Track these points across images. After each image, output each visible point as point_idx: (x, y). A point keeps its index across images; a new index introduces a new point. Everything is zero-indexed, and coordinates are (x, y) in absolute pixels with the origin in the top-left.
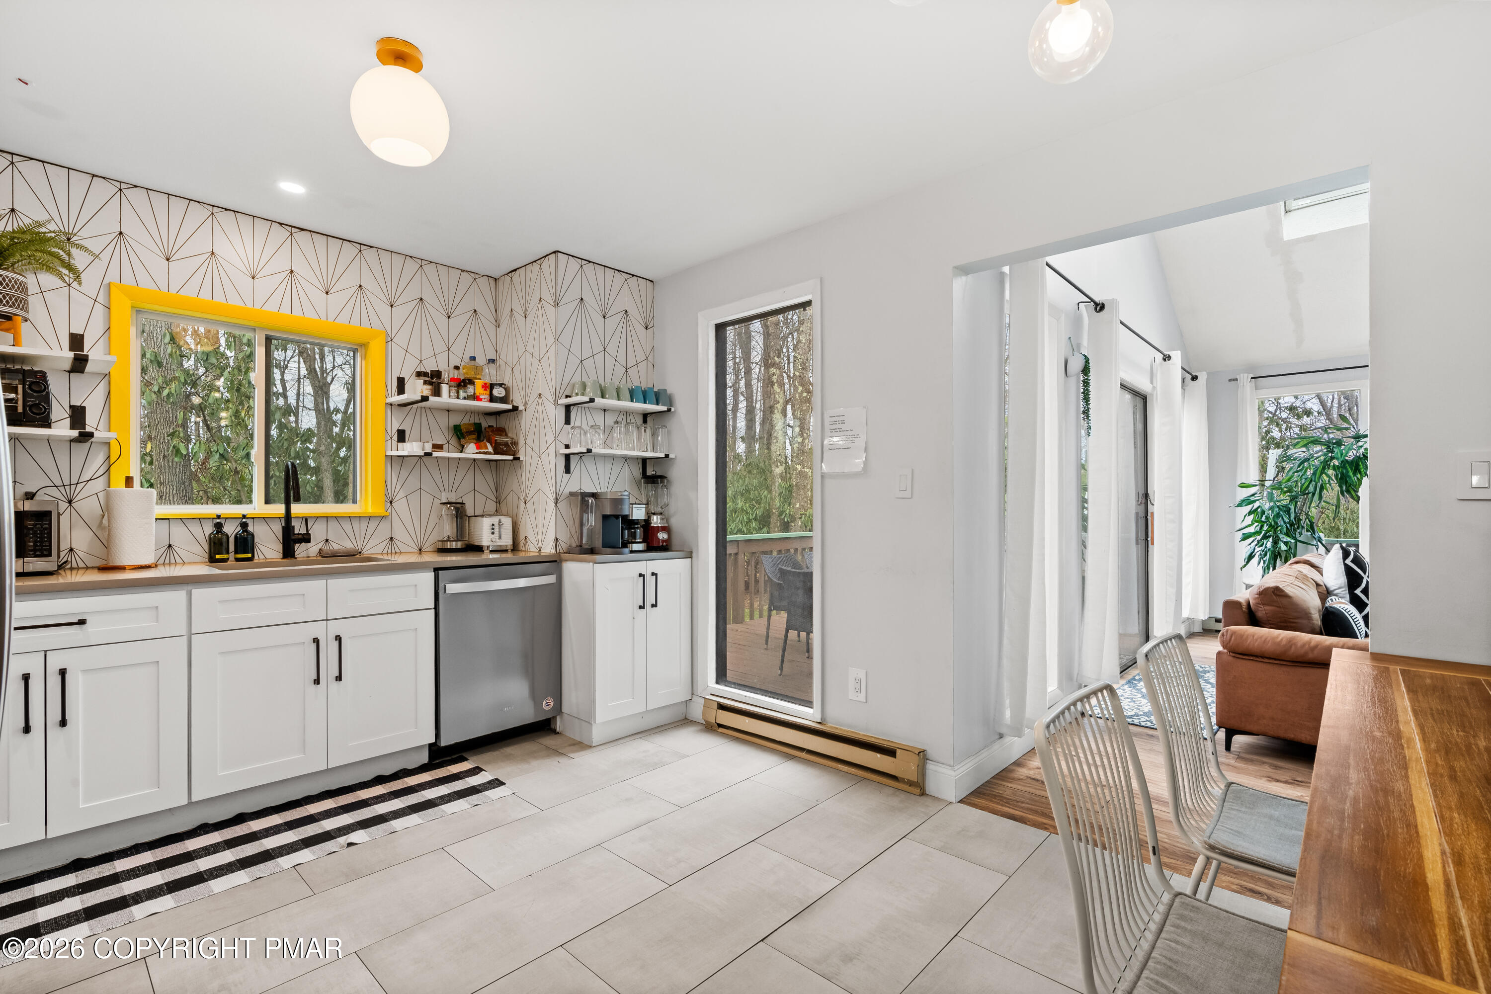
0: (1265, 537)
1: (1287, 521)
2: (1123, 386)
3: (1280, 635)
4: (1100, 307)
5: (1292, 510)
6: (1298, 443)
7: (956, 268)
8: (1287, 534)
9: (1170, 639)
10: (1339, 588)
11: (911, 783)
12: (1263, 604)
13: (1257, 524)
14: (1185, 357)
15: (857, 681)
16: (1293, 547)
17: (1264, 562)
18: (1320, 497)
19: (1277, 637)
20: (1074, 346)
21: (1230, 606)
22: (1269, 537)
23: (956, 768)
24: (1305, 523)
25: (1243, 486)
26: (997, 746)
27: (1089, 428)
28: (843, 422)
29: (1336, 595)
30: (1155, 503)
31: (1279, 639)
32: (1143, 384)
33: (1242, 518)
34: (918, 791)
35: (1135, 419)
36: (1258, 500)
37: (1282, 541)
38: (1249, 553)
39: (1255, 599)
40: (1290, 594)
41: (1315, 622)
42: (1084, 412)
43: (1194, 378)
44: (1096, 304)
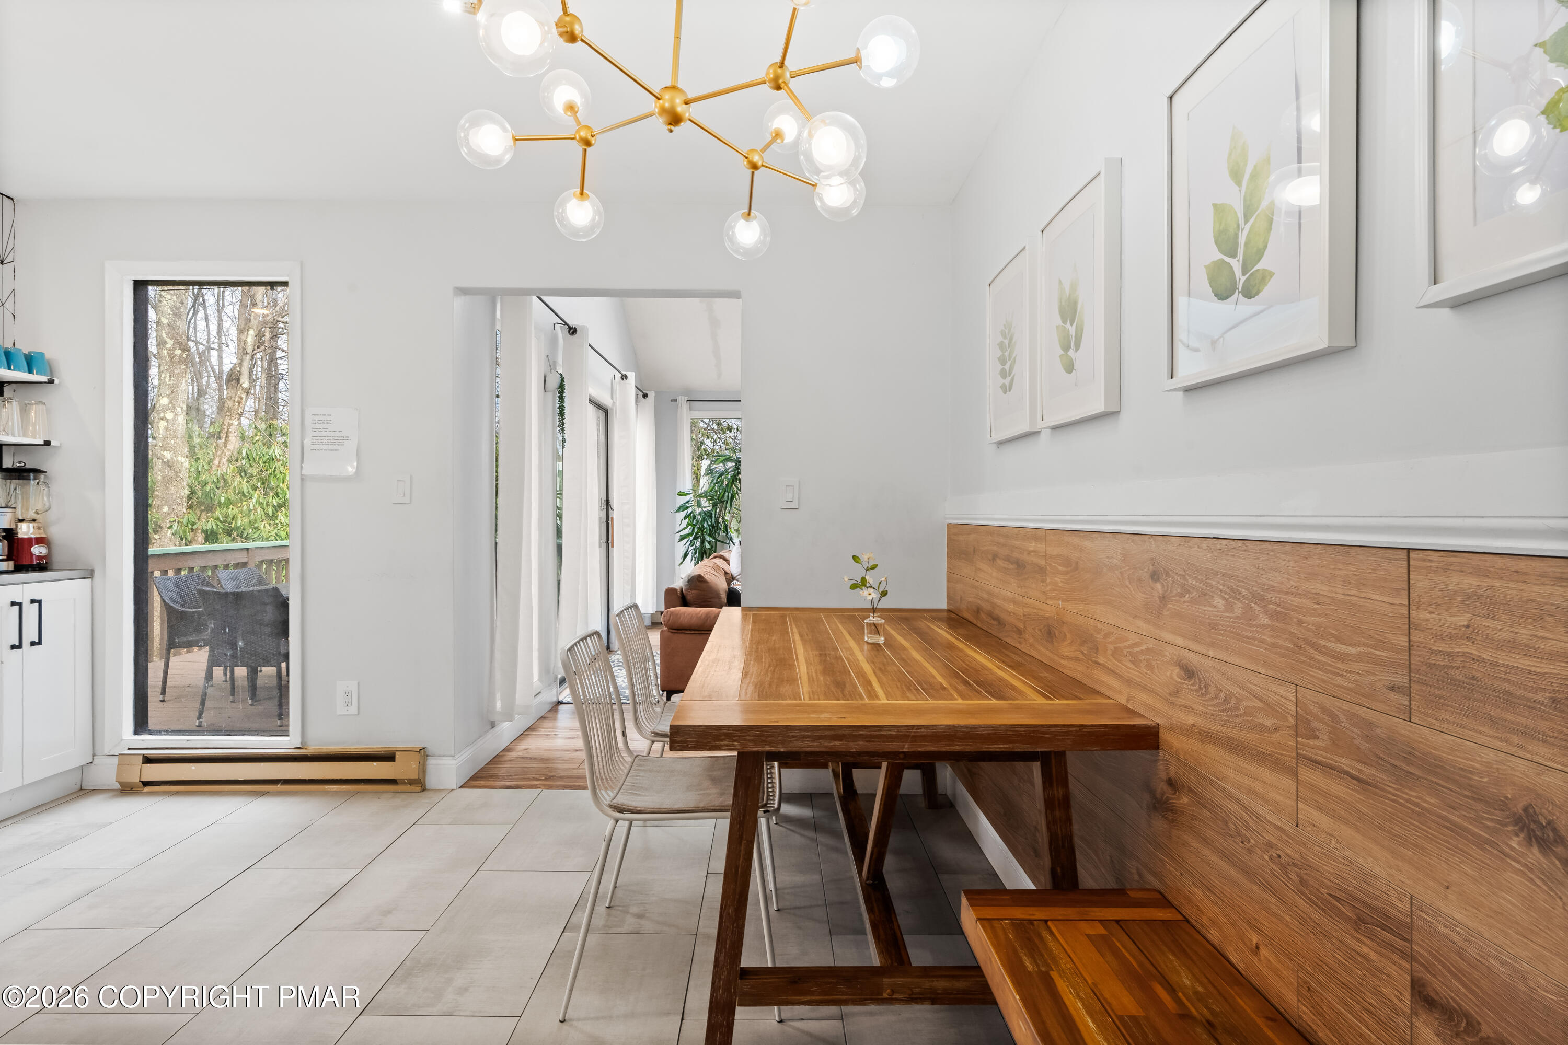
0: (696, 538)
1: (710, 524)
2: (591, 401)
3: (700, 611)
4: (573, 331)
5: (714, 516)
6: (717, 459)
7: (457, 288)
8: (710, 535)
9: (631, 608)
10: (739, 575)
11: (411, 782)
12: (691, 589)
13: (690, 527)
14: (639, 378)
15: (348, 694)
16: (714, 545)
17: (695, 558)
18: (731, 505)
19: (699, 613)
20: (552, 365)
21: (670, 593)
22: (698, 537)
23: (457, 757)
24: (722, 526)
25: (681, 494)
26: (489, 735)
27: (564, 440)
28: (329, 422)
29: (737, 580)
30: (615, 509)
31: (701, 613)
32: (606, 401)
33: (680, 522)
34: (418, 788)
35: (598, 430)
36: (691, 506)
37: (707, 541)
38: (684, 552)
39: (686, 586)
40: (708, 579)
41: (723, 600)
42: (559, 426)
43: (645, 396)
44: (570, 328)
